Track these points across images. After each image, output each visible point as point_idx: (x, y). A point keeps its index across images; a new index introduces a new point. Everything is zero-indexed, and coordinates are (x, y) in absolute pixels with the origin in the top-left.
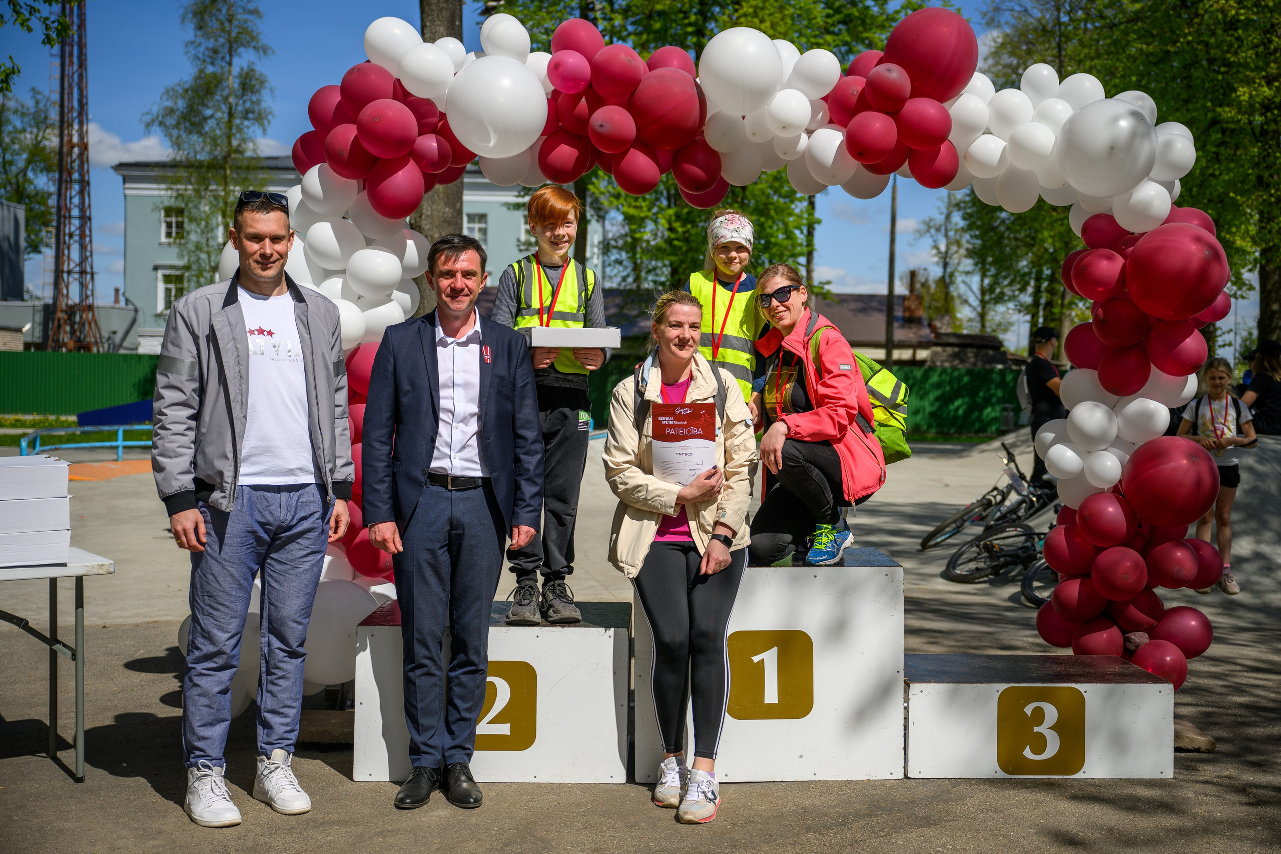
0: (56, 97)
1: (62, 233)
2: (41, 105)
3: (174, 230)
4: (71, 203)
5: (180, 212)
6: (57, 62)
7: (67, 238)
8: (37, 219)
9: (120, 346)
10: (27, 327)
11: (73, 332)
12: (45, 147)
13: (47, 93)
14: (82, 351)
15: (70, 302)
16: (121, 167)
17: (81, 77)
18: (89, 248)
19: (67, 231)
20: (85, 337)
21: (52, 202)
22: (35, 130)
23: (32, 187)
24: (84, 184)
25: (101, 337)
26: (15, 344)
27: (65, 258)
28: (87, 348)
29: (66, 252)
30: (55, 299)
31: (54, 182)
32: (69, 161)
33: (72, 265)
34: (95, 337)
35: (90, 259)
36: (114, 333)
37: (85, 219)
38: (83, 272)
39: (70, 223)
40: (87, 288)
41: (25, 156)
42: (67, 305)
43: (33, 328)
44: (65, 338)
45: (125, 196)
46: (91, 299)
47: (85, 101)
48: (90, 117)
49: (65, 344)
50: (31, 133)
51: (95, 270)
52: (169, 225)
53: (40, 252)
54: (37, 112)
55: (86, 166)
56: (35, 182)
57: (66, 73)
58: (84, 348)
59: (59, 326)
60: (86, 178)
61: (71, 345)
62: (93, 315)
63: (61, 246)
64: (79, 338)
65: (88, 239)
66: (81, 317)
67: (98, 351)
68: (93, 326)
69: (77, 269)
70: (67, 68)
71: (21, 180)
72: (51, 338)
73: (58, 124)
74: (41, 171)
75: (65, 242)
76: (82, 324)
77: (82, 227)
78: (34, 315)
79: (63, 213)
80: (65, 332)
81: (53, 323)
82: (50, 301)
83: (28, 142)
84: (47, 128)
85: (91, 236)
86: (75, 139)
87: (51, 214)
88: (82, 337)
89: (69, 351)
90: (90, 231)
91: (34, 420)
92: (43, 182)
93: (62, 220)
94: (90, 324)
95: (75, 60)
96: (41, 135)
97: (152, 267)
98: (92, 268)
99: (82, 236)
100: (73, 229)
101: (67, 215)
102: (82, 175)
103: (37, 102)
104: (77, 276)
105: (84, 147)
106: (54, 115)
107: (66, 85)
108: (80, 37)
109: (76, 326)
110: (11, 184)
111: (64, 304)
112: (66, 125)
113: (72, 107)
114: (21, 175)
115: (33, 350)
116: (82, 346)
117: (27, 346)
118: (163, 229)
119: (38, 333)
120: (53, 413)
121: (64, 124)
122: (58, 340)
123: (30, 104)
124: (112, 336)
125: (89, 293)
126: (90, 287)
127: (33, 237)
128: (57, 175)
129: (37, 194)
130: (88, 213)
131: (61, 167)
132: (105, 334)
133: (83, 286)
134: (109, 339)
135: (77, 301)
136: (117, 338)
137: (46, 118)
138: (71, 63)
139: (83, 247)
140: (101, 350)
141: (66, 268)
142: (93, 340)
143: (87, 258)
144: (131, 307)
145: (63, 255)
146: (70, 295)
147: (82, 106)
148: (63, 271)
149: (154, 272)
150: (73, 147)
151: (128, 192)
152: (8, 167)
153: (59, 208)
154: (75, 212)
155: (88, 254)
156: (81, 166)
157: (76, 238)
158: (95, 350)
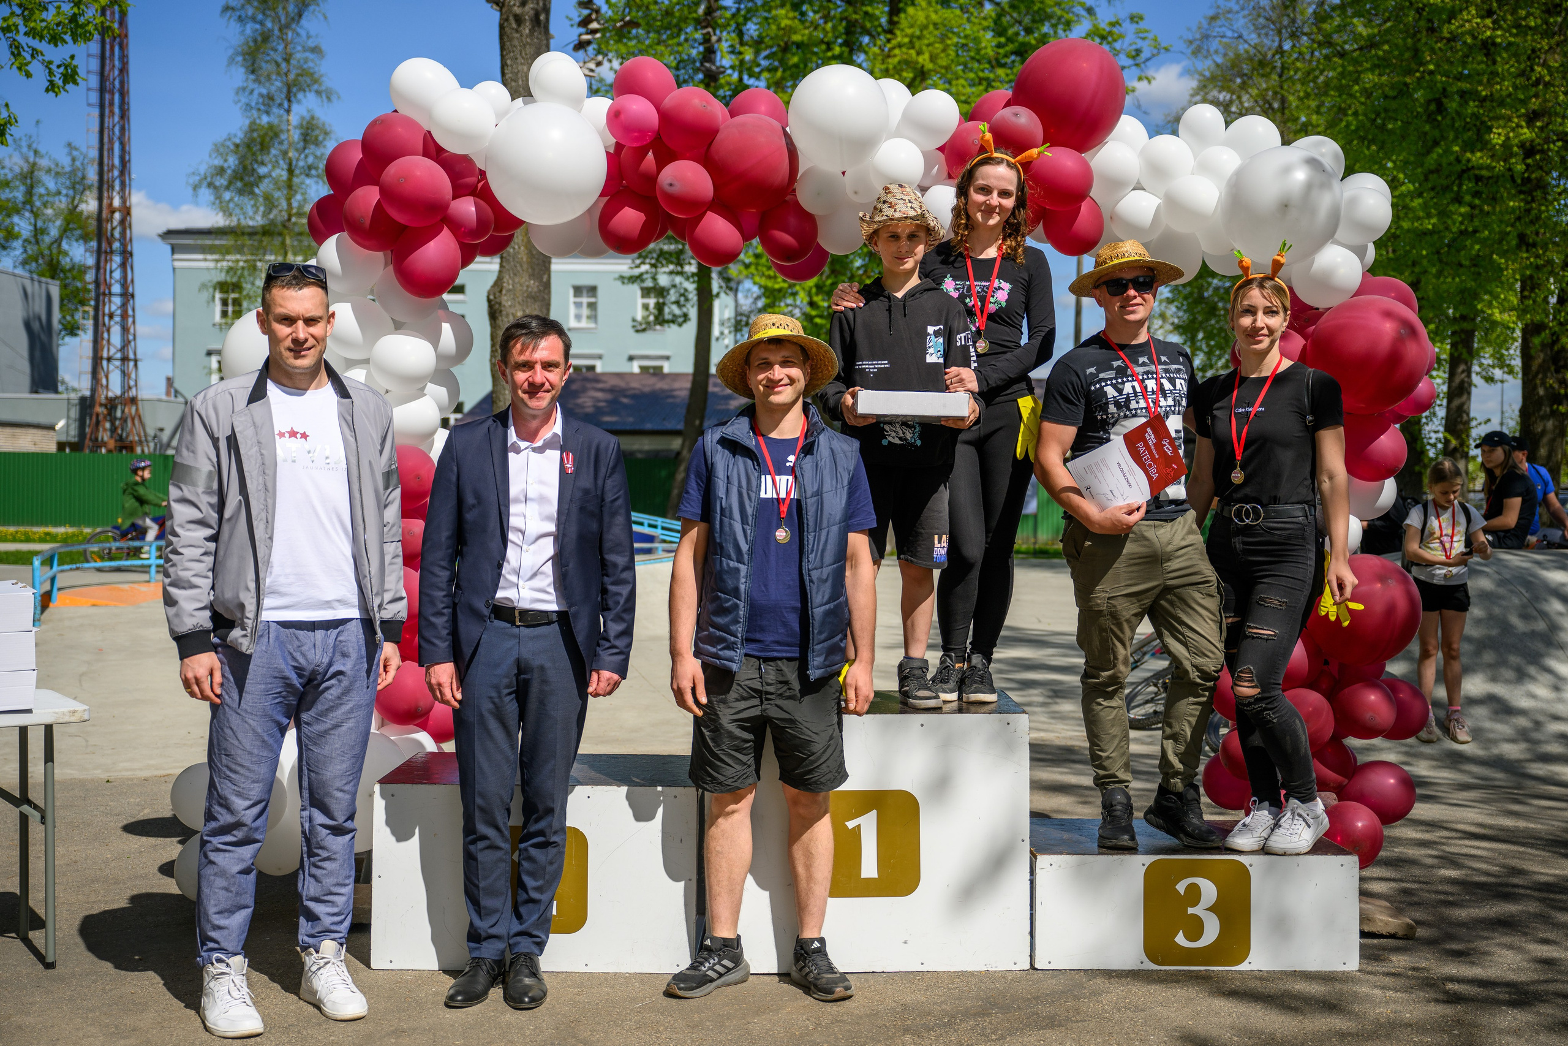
0: (94, 153)
1: (100, 313)
2: (78, 164)
3: (230, 309)
4: (111, 277)
5: (237, 287)
6: (96, 112)
7: (107, 319)
8: (73, 298)
9: (168, 445)
10: (61, 424)
11: (113, 430)
12: (81, 213)
13: (84, 149)
14: (124, 452)
15: (110, 394)
16: (169, 234)
17: (123, 129)
18: (132, 330)
19: (107, 311)
20: (128, 436)
21: (90, 277)
22: (71, 192)
23: (68, 260)
24: (127, 255)
25: (146, 435)
26: (46, 444)
27: (105, 342)
28: (130, 448)
29: (106, 335)
30: (93, 390)
31: (92, 252)
32: (109, 227)
33: (113, 351)
34: (139, 435)
35: (132, 343)
36: (161, 430)
37: (127, 296)
38: (125, 359)
39: (110, 301)
40: (129, 378)
41: (58, 223)
42: (107, 398)
43: (68, 425)
44: (104, 436)
45: (174, 269)
46: (134, 390)
47: (127, 158)
48: (133, 176)
49: (104, 444)
50: (67, 195)
51: (139, 356)
52: (225, 303)
53: (76, 335)
54: (73, 172)
55: (128, 232)
56: (71, 253)
57: (106, 125)
58: (126, 448)
59: (98, 423)
60: (129, 248)
61: (112, 444)
62: (137, 410)
63: (100, 328)
64: (121, 436)
65: (130, 320)
66: (123, 412)
67: (143, 451)
68: (136, 422)
69: (119, 355)
70: (106, 120)
71: (55, 251)
72: (88, 436)
73: (96, 184)
74: (77, 240)
75: (104, 324)
76: (124, 420)
77: (124, 306)
78: (68, 410)
79: (102, 290)
80: (105, 430)
81: (91, 419)
82: (88, 393)
83: (63, 206)
84: (84, 190)
85: (134, 317)
86: (117, 202)
87: (89, 291)
88: (124, 435)
89: (109, 451)
90: (133, 310)
91: (67, 533)
92: (79, 253)
93: (101, 298)
94: (133, 420)
95: (117, 110)
96: (77, 198)
97: (204, 352)
98: (135, 354)
99: (124, 316)
100: (113, 308)
101: (107, 292)
102: (124, 245)
103: (74, 160)
104: (118, 363)
105: (126, 211)
106: (92, 176)
107: (106, 140)
108: (122, 83)
109: (117, 423)
110: (43, 256)
111: (103, 397)
112: (105, 187)
113: (113, 165)
114: (55, 246)
115: (67, 450)
116: (125, 446)
117: (61, 446)
118: (218, 308)
119: (73, 432)
120: (88, 526)
121: (103, 186)
122: (97, 439)
123: (65, 162)
124: (158, 433)
125: (132, 383)
126: (133, 376)
127: (68, 318)
128: (94, 244)
129: (72, 268)
130: (130, 290)
131: (100, 234)
132: (151, 432)
133: (125, 374)
134: (155, 437)
135: (118, 392)
136: (165, 437)
137: (84, 178)
138: (112, 113)
139: (125, 330)
140: (146, 450)
141: (105, 355)
142: (137, 438)
143: (129, 342)
144: (180, 399)
145: (103, 339)
146: (111, 386)
147: (124, 164)
148: (102, 358)
149: (207, 358)
150: (113, 212)
151: (177, 264)
152: (40, 237)
153: (97, 283)
154: (116, 288)
155: (131, 337)
156: (123, 233)
157: (117, 319)
158: (139, 450)
